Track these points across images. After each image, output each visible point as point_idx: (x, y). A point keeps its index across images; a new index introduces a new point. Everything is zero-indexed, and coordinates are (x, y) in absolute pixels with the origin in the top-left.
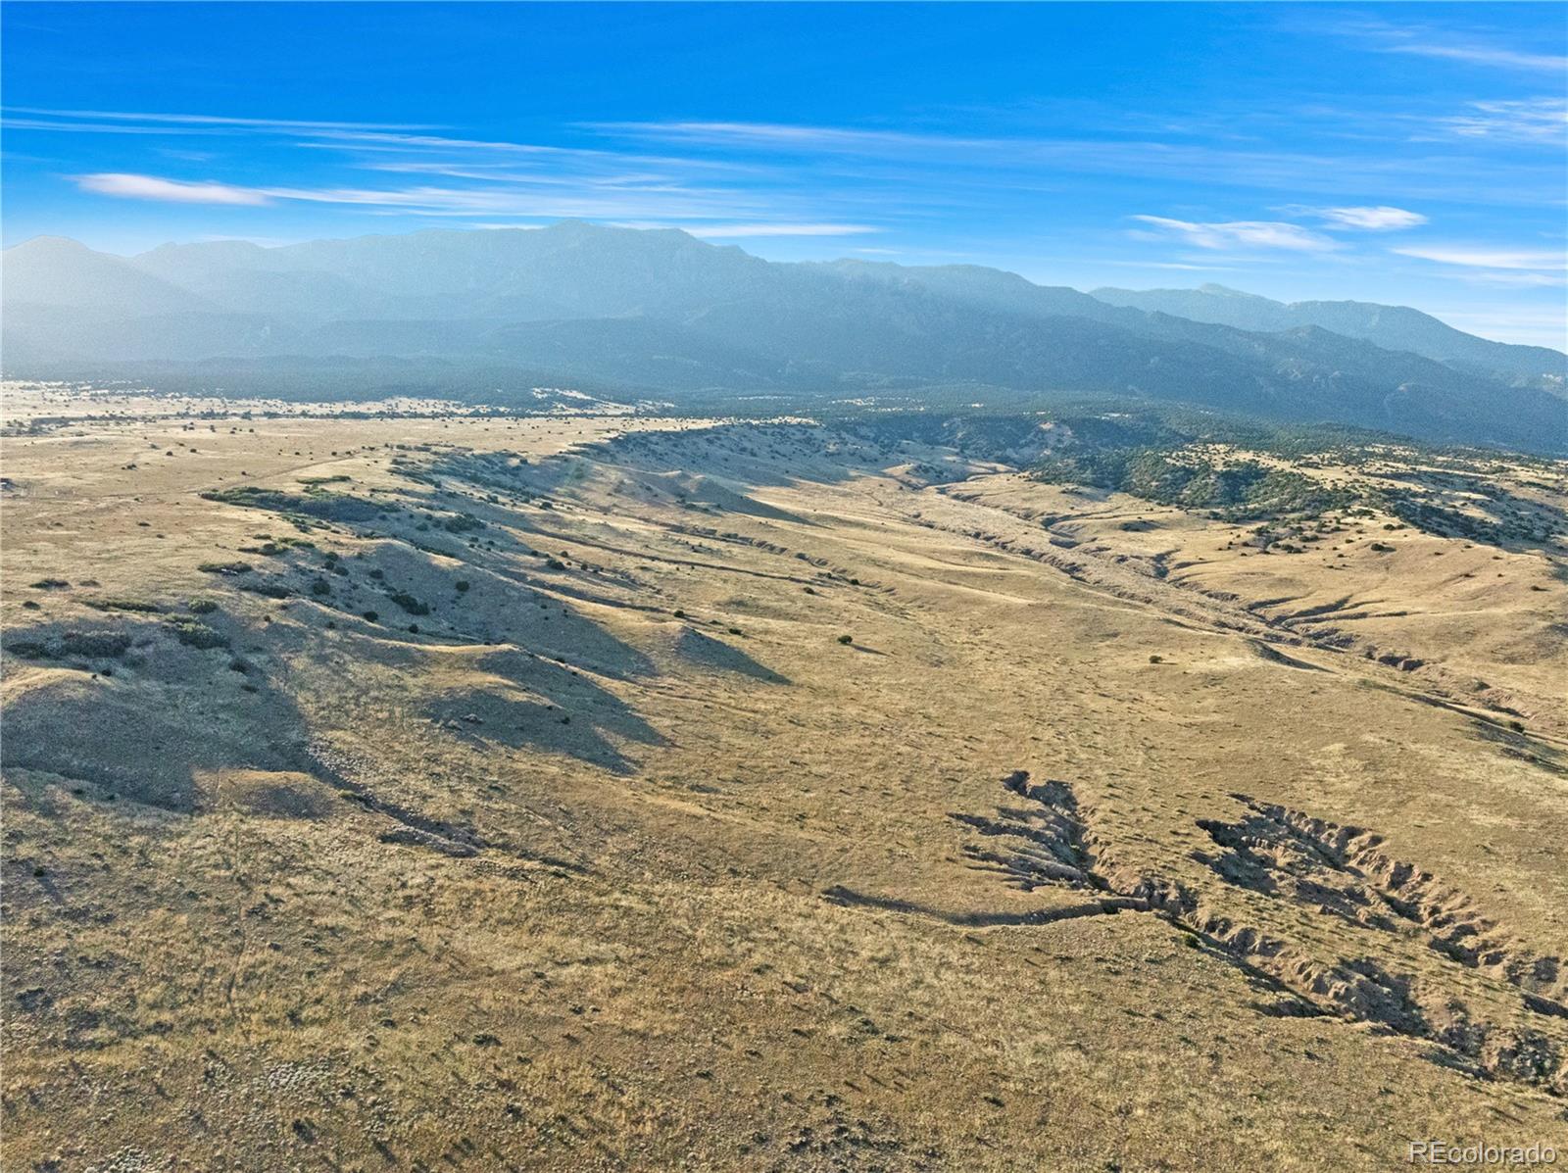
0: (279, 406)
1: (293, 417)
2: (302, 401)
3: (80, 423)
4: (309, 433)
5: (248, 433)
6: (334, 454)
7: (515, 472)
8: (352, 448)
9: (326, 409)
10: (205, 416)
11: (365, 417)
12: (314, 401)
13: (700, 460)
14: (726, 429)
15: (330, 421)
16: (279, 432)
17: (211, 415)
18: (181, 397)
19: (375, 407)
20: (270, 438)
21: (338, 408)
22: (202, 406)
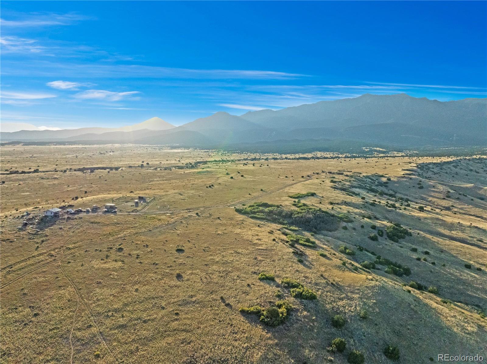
0: (278, 156)
1: (282, 159)
2: (285, 154)
3: (211, 163)
4: (290, 166)
5: (266, 166)
6: (303, 177)
7: (385, 184)
8: (309, 173)
9: (293, 156)
10: (252, 160)
11: (308, 159)
12: (289, 153)
13: (455, 176)
14: (460, 161)
15: (296, 161)
16: (278, 166)
17: (255, 159)
18: (248, 153)
19: (310, 155)
20: (275, 168)
21: (297, 156)
22: (253, 156)
